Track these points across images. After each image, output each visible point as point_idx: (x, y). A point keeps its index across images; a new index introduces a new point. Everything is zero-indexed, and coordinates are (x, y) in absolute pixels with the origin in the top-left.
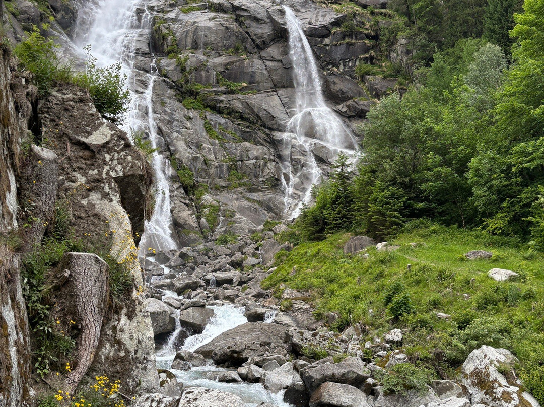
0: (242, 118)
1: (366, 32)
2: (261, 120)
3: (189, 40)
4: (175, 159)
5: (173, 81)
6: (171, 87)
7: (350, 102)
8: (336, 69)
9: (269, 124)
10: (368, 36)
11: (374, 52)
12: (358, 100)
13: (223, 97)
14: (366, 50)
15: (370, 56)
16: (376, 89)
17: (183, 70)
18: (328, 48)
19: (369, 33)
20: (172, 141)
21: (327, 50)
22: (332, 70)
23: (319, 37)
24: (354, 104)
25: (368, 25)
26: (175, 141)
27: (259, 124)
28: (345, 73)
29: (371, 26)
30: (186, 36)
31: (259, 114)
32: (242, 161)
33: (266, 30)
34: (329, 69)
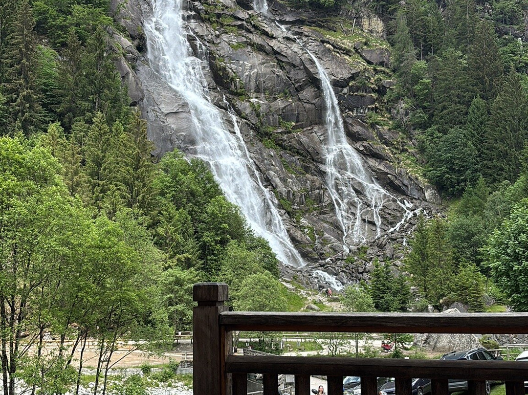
0: (298, 153)
1: (372, 86)
2: (310, 155)
3: (253, 84)
4: (277, 192)
5: (252, 124)
6: (252, 128)
7: (365, 143)
8: (351, 113)
9: (316, 158)
10: (374, 90)
11: (378, 103)
12: (372, 143)
13: (285, 137)
14: (373, 101)
15: (376, 107)
16: (385, 139)
17: (258, 115)
18: (345, 96)
19: (374, 88)
20: (272, 178)
21: (345, 98)
22: (348, 114)
23: (340, 87)
24: (370, 146)
25: (373, 80)
26: (273, 178)
27: (309, 157)
28: (358, 117)
29: (375, 81)
30: (250, 81)
31: (308, 150)
32: (311, 191)
33: (301, 76)
34: (346, 113)
